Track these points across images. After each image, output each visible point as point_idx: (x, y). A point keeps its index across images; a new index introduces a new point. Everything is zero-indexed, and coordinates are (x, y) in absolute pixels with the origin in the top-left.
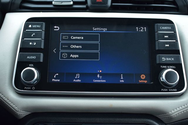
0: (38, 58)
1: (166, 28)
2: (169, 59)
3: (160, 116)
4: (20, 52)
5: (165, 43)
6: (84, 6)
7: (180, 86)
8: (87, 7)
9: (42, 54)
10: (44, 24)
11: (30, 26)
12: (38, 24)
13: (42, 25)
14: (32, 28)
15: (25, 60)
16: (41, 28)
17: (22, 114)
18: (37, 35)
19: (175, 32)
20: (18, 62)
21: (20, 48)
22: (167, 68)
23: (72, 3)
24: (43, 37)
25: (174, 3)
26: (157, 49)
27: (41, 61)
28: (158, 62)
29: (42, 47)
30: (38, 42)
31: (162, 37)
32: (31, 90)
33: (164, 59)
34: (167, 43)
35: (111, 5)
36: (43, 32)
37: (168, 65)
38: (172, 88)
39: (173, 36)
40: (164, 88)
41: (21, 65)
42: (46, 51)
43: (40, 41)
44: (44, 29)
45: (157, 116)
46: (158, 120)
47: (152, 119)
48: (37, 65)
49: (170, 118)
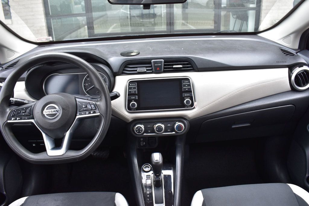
0: (136, 97)
1: (186, 82)
2: (188, 95)
3: (185, 117)
4: (128, 96)
5: (186, 88)
6: (151, 71)
7: (192, 105)
8: (153, 72)
9: (137, 96)
10: (136, 83)
11: (131, 85)
12: (134, 84)
13: (135, 84)
14: (132, 85)
15: (130, 99)
16: (135, 85)
17: (131, 120)
18: (134, 88)
19: (190, 83)
20: (128, 100)
21: (128, 94)
22: (187, 99)
23: (146, 70)
24: (137, 89)
25: (192, 67)
26: (183, 91)
27: (137, 99)
28: (183, 96)
29: (137, 93)
30: (135, 91)
31: (185, 86)
32: (134, 110)
33: (186, 95)
34: (187, 88)
35: (164, 70)
36: (136, 87)
37: (187, 97)
38: (189, 106)
39: (189, 85)
40: (186, 106)
41: (130, 101)
42: (138, 95)
43: (136, 91)
44: (136, 85)
45: (184, 117)
46: (185, 119)
47: (182, 119)
48: (135, 100)
49: (189, 118)
